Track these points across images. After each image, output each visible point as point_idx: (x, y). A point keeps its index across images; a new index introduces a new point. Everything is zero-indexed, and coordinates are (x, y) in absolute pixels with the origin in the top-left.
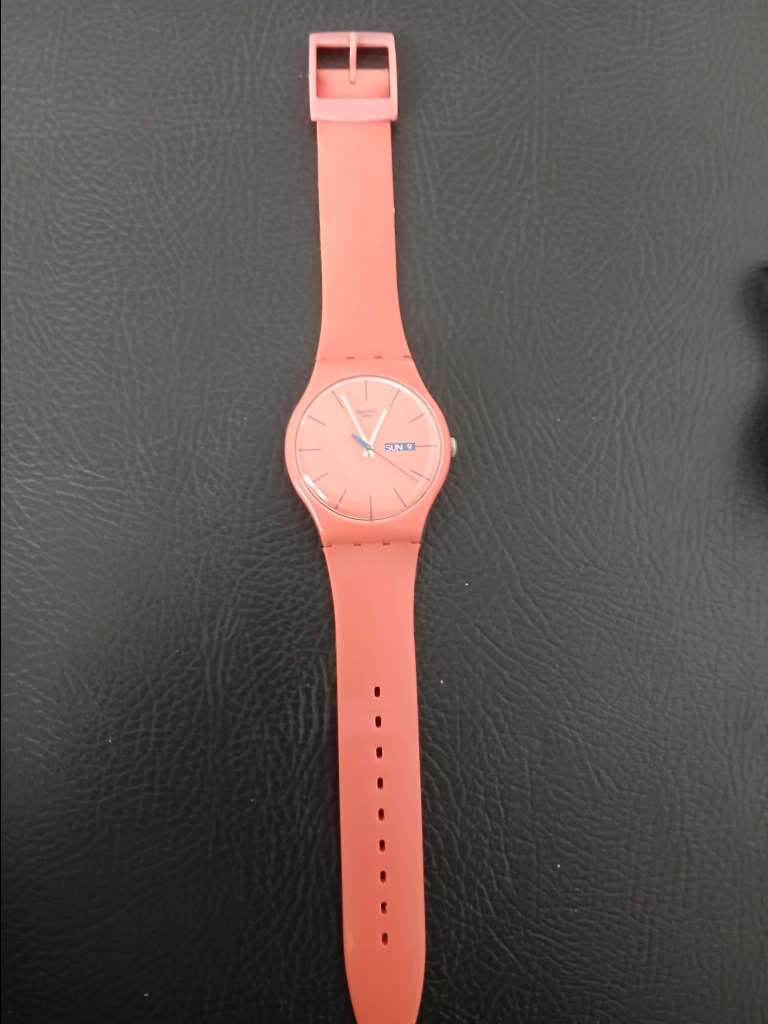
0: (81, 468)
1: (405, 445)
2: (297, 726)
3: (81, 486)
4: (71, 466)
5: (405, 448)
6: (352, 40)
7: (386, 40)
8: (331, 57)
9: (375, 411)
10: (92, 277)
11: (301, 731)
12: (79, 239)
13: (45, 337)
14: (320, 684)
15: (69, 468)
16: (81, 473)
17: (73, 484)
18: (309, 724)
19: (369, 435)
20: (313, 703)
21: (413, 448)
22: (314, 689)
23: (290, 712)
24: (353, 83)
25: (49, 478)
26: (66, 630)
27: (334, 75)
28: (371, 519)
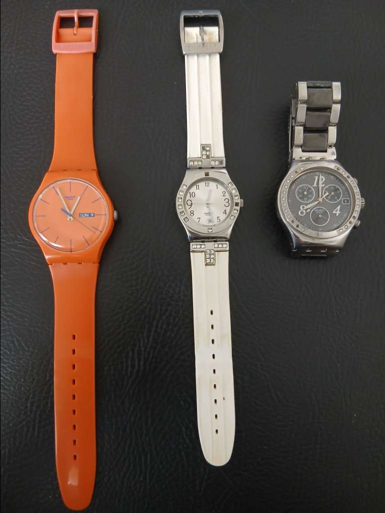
0: (24, 238)
1: (90, 214)
2: (127, 368)
3: (24, 247)
4: (19, 237)
5: (90, 216)
6: (75, 14)
7: (93, 13)
8: (66, 22)
9: (74, 197)
10: (32, 143)
11: (130, 369)
12: (25, 124)
13: (8, 173)
14: (139, 347)
15: (18, 238)
16: (24, 240)
17: (20, 246)
18: (133, 366)
19: (70, 210)
20: (136, 356)
21: (94, 216)
22: (137, 348)
23: (124, 360)
24: (75, 35)
25: (8, 243)
26: (15, 317)
27: (66, 32)
28: (71, 251)
